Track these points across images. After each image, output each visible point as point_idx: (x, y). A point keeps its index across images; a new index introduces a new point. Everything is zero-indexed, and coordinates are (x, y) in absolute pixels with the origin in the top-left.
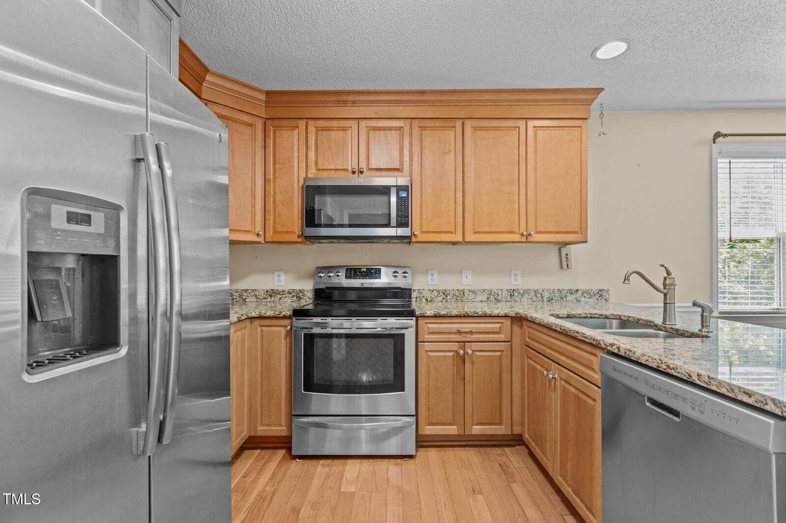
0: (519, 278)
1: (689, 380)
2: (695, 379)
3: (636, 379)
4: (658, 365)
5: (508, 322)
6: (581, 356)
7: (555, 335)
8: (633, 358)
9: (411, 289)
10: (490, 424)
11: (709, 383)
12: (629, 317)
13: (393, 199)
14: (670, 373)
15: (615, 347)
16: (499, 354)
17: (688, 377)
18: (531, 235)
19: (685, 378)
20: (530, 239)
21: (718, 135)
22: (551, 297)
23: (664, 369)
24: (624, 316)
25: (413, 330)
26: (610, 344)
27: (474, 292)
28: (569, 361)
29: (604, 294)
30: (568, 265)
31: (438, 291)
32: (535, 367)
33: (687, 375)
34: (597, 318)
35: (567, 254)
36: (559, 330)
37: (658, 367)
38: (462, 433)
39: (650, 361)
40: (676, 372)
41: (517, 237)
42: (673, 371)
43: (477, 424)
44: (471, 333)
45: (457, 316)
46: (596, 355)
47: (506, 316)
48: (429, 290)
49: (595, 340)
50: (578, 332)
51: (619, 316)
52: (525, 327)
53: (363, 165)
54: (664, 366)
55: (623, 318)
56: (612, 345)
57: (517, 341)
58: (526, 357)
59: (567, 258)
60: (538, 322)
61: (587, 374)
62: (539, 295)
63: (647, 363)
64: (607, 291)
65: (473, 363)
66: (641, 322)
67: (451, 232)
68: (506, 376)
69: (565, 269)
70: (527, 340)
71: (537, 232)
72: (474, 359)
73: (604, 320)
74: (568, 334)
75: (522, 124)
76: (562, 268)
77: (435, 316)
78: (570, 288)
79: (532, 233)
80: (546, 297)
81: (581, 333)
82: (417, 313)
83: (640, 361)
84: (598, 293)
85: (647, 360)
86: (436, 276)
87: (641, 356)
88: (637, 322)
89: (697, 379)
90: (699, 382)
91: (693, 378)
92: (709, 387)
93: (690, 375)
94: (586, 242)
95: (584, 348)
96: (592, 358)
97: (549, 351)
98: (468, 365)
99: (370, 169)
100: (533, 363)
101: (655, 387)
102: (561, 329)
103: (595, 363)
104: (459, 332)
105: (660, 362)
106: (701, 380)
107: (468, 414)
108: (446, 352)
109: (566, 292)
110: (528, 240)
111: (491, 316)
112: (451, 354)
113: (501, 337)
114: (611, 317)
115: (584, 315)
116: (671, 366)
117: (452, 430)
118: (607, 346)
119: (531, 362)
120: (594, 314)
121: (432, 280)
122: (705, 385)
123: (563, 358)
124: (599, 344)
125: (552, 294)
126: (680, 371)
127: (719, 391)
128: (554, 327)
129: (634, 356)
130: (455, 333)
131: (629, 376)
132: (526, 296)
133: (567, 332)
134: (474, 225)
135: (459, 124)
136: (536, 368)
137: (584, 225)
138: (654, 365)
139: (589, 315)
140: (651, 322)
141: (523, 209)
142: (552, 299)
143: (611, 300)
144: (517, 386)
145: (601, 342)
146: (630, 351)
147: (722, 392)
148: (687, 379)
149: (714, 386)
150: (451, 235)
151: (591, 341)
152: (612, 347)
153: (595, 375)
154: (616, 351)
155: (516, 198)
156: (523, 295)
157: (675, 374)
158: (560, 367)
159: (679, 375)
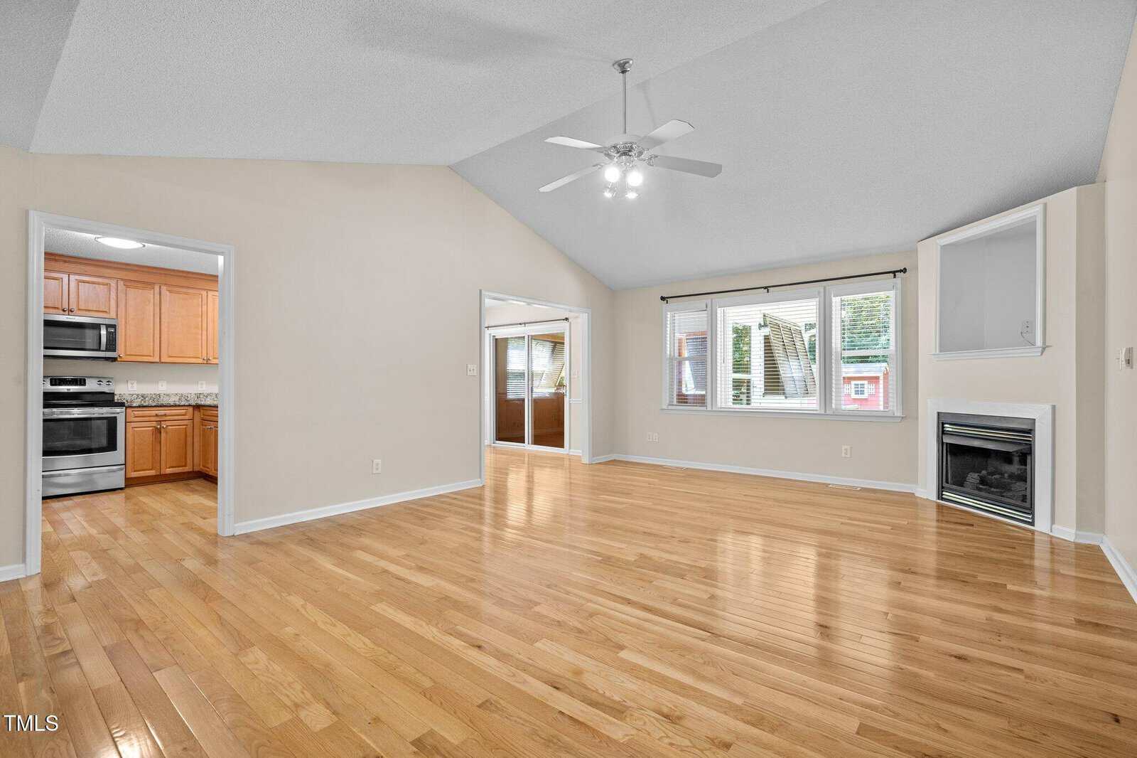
0: (204, 386)
5: (191, 409)
9: (113, 393)
10: (179, 467)
13: (103, 332)
16: (184, 427)
18: (210, 360)
25: (124, 414)
27: (168, 395)
31: (138, 395)
38: (158, 473)
41: (200, 361)
43: (169, 468)
44: (165, 415)
45: (155, 406)
47: (189, 405)
48: (130, 394)
52: (202, 411)
53: (73, 306)
57: (197, 419)
65: (167, 433)
67: (150, 356)
68: (189, 439)
70: (202, 416)
72: (168, 430)
75: (204, 293)
77: (139, 407)
79: (211, 358)
82: (126, 405)
86: (135, 385)
98: (163, 435)
99: (79, 309)
104: (157, 415)
107: (163, 463)
108: (147, 428)
110: (208, 362)
111: (179, 406)
112: (151, 428)
113: (187, 417)
117: (152, 473)
121: (132, 387)
130: (153, 416)
132: (209, 397)
134: (168, 351)
135: (157, 288)
141: (204, 343)
144: (196, 445)
150: (149, 358)
155: (200, 337)
156: (207, 397)
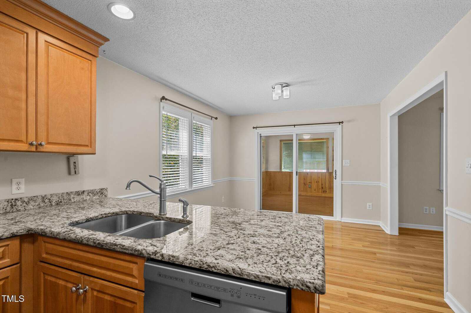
0: (22, 186)
1: (227, 274)
2: (231, 272)
3: (182, 280)
4: (200, 266)
5: (16, 242)
6: (119, 266)
7: (84, 248)
8: (177, 263)
11: (242, 274)
12: (134, 211)
14: (211, 270)
15: (158, 255)
17: (225, 272)
18: (42, 145)
19: (223, 273)
20: (41, 149)
21: (163, 98)
22: (60, 201)
23: (205, 268)
24: (130, 211)
26: (153, 253)
28: (103, 272)
29: (105, 192)
30: (75, 171)
32: (56, 283)
33: (225, 270)
34: (110, 216)
35: (75, 163)
36: (92, 244)
37: (201, 267)
39: (193, 263)
40: (215, 269)
41: (24, 146)
42: (213, 269)
46: (136, 263)
47: (13, 237)
49: (136, 251)
50: (115, 245)
51: (126, 211)
52: (41, 243)
54: (205, 266)
55: (129, 213)
56: (155, 253)
57: (28, 260)
58: (42, 274)
59: (75, 166)
60: (61, 237)
61: (126, 281)
62: (47, 201)
63: (191, 265)
64: (106, 190)
66: (143, 214)
69: (73, 175)
70: (44, 255)
71: (49, 143)
73: (115, 217)
74: (104, 247)
75: (31, 31)
76: (69, 173)
78: (78, 190)
79: (43, 143)
80: (54, 201)
81: (120, 245)
83: (183, 264)
84: (100, 191)
85: (190, 263)
87: (185, 260)
88: (140, 215)
89: (232, 272)
90: (234, 275)
91: (230, 272)
92: (242, 277)
93: (227, 270)
94: (95, 154)
95: (122, 258)
96: (131, 265)
97: (76, 264)
100: (53, 279)
101: (200, 284)
102: (95, 243)
103: (134, 270)
105: (202, 263)
106: (236, 273)
109: (74, 194)
110: (38, 150)
113: (5, 262)
114: (121, 213)
115: (100, 216)
116: (211, 265)
118: (150, 255)
119: (49, 278)
120: (108, 214)
122: (238, 276)
123: (95, 269)
124: (141, 253)
125: (60, 198)
126: (219, 268)
127: (248, 278)
128: (85, 242)
129: (178, 260)
131: (175, 279)
132: (32, 203)
133: (102, 246)
136: (58, 283)
137: (93, 141)
138: (197, 266)
139: (104, 216)
140: (151, 214)
141: (32, 118)
142: (60, 202)
143: (109, 196)
145: (144, 252)
146: (173, 256)
147: (250, 279)
148: (225, 274)
149: (246, 276)
151: (133, 252)
152: (155, 255)
153: (135, 280)
154: (160, 258)
155: (24, 105)
156: (27, 203)
157: (216, 271)
158: (92, 279)
159: (218, 271)
